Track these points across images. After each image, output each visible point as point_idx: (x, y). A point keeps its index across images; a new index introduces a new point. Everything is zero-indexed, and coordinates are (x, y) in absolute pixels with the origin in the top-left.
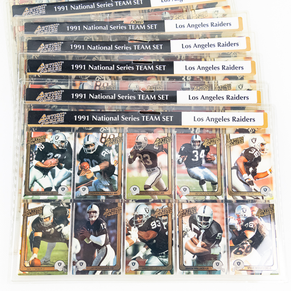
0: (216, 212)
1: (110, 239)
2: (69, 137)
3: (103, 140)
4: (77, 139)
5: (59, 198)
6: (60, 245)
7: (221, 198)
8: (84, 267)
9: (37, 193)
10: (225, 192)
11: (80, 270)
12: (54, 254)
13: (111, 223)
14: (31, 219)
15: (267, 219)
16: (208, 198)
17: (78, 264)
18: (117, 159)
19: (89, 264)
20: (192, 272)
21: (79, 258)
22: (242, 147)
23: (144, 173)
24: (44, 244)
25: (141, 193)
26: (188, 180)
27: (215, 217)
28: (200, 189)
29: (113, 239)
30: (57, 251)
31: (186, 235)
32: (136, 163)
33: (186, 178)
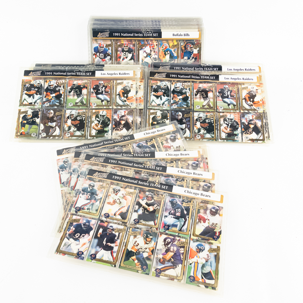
0: (108, 113)
1: (58, 124)
2: (42, 82)
3: (57, 83)
4: (45, 83)
5: (35, 107)
6: (34, 126)
7: (111, 107)
8: (45, 135)
9: (25, 105)
10: (113, 104)
11: (43, 136)
12: (31, 130)
13: (59, 118)
14: (22, 116)
15: (131, 116)
16: (105, 107)
17: (42, 134)
18: (63, 91)
19: (47, 134)
20: (95, 138)
21: (43, 132)
22: (122, 86)
23: (76, 97)
24: (27, 126)
25: (74, 106)
26: (96, 100)
27: (108, 115)
28: (101, 104)
29: (59, 124)
30: (33, 129)
31: (93, 122)
32: (72, 93)
33: (95, 99)
